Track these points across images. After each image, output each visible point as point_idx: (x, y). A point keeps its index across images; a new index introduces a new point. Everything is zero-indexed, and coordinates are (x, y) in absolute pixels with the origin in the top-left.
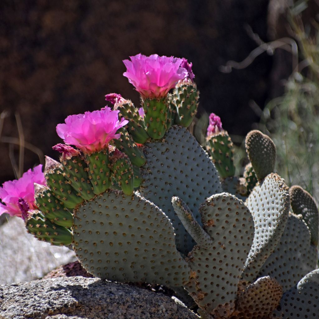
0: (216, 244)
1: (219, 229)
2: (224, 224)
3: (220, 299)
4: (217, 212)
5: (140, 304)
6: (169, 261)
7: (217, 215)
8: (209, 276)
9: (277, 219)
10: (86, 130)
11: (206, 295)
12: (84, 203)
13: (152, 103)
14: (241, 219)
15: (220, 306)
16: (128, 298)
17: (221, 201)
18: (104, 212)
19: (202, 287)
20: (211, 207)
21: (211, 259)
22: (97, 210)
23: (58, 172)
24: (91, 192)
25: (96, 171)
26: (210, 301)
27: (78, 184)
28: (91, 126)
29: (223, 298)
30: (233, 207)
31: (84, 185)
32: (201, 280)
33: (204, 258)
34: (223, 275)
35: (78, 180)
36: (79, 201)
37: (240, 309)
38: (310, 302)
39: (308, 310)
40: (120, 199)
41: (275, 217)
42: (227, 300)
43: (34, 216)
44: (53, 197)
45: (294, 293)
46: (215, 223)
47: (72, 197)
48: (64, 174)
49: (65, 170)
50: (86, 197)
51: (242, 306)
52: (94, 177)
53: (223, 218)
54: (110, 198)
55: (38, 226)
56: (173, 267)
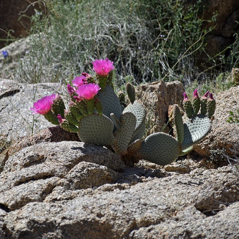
0: (124, 130)
1: (126, 124)
2: (128, 122)
3: (123, 148)
4: (126, 118)
5: (103, 154)
6: (110, 137)
7: (126, 119)
8: (121, 141)
9: (142, 119)
10: (88, 92)
11: (119, 147)
12: (83, 117)
13: (103, 78)
14: (133, 120)
15: (123, 151)
16: (100, 152)
17: (127, 114)
18: (91, 121)
19: (118, 144)
20: (124, 117)
21: (122, 135)
22: (88, 120)
23: (75, 106)
24: (87, 114)
25: (90, 107)
26: (120, 149)
27: (83, 111)
28: (90, 91)
29: (124, 148)
30: (131, 116)
31: (85, 111)
32: (118, 142)
33: (120, 135)
34: (125, 140)
35: (83, 109)
36: (82, 117)
37: (129, 151)
38: (149, 147)
39: (149, 150)
40: (97, 116)
41: (141, 117)
42: (125, 148)
43: (65, 121)
44: (73, 115)
45: (144, 143)
46: (125, 122)
47: (80, 115)
48: (77, 107)
49: (78, 106)
50: (85, 115)
51: (129, 150)
52: (89, 109)
53: (128, 120)
54: (94, 116)
55: (66, 125)
56: (111, 139)
